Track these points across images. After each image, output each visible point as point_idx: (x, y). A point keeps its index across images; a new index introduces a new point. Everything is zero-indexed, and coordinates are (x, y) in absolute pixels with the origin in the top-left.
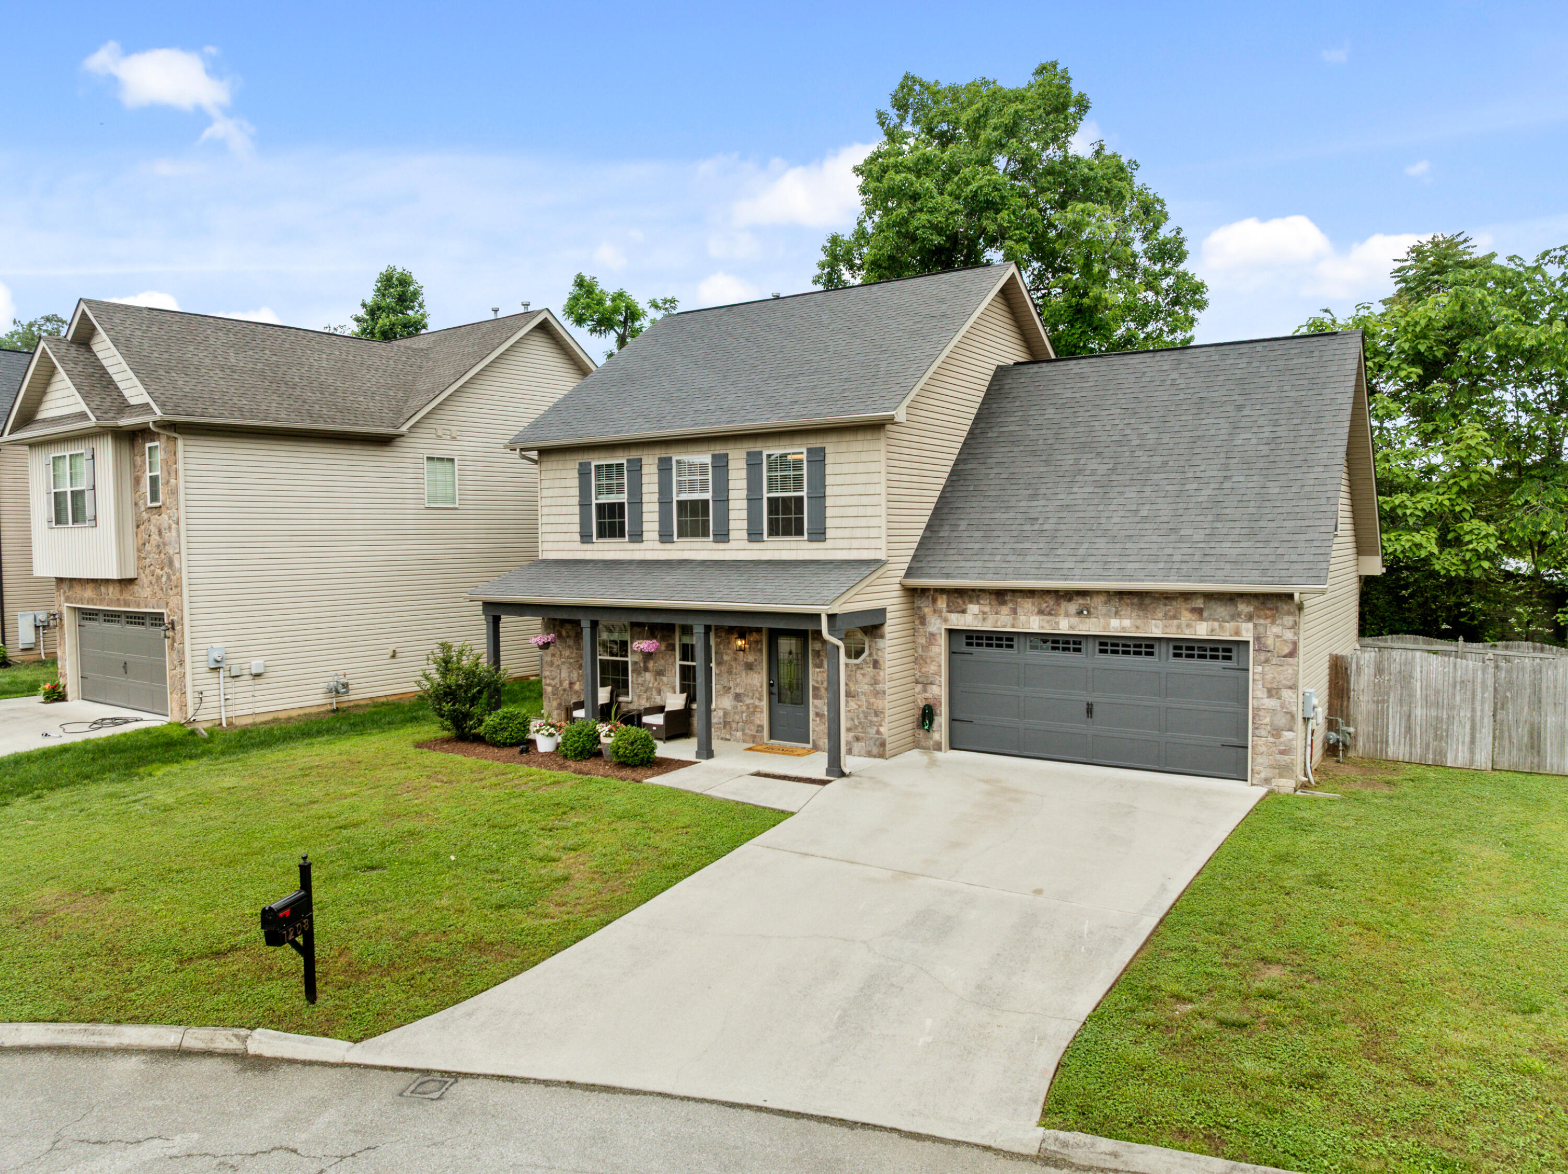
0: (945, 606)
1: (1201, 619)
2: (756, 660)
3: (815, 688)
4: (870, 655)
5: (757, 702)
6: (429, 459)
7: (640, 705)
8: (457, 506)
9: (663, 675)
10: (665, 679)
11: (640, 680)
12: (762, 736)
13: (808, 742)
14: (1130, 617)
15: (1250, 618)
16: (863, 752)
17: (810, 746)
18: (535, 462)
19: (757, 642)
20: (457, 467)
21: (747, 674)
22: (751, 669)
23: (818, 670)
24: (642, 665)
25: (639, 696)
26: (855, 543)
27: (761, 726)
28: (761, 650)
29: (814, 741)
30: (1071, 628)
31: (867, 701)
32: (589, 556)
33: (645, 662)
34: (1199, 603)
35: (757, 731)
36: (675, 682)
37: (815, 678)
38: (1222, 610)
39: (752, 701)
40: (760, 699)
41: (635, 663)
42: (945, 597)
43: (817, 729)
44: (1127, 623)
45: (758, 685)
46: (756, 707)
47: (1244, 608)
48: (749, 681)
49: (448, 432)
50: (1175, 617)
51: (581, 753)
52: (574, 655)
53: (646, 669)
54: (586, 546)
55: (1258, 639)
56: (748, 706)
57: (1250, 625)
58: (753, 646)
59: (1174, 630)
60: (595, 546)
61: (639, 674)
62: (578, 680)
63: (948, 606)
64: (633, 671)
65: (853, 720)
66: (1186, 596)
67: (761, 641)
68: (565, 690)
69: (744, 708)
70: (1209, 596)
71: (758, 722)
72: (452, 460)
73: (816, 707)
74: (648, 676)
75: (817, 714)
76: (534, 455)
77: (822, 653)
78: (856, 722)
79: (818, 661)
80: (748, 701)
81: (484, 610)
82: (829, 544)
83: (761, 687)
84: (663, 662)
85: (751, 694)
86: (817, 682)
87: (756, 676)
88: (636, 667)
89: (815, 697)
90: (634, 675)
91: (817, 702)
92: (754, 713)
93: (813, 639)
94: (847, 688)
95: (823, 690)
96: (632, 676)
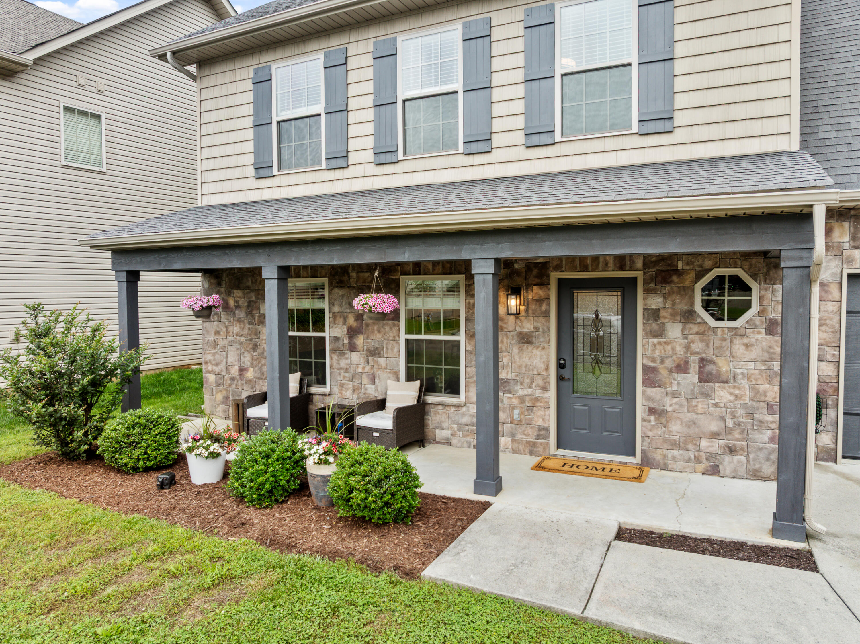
0: (847, 238)
2: (537, 329)
3: (647, 370)
4: (762, 312)
5: (538, 393)
6: (67, 109)
7: (342, 398)
8: (104, 170)
9: (380, 355)
10: (382, 361)
11: (343, 363)
12: (548, 444)
13: (633, 455)
16: (742, 471)
17: (637, 460)
18: (194, 78)
19: (540, 301)
20: (104, 127)
21: (521, 350)
22: (529, 342)
23: (656, 340)
24: (346, 341)
25: (342, 386)
26: (732, 130)
27: (547, 430)
28: (547, 314)
29: (643, 452)
31: (752, 389)
32: (267, 195)
33: (350, 338)
35: (538, 437)
36: (398, 365)
37: (649, 353)
39: (530, 391)
40: (545, 388)
41: (336, 339)
42: (846, 224)
43: (650, 434)
45: (542, 366)
46: (537, 399)
48: (526, 360)
49: (93, 84)
51: (271, 492)
52: (246, 332)
53: (353, 348)
54: (262, 183)
56: (522, 399)
58: (533, 306)
60: (276, 181)
61: (342, 353)
62: (252, 366)
63: (854, 238)
64: (332, 351)
65: (723, 419)
67: (548, 299)
68: (233, 379)
69: (515, 402)
71: (540, 423)
72: (98, 117)
73: (649, 398)
74: (355, 357)
75: (652, 411)
76: (193, 69)
77: (663, 313)
78: (730, 423)
79: (655, 326)
80: (522, 391)
81: (113, 263)
82: (677, 135)
83: (547, 369)
84: (379, 336)
85: (527, 381)
86: (654, 360)
87: (537, 352)
88: (337, 345)
89: (648, 383)
90: (335, 357)
91: (651, 391)
92: (530, 409)
93: (647, 291)
94: (710, 368)
95: (664, 373)
96: (331, 358)
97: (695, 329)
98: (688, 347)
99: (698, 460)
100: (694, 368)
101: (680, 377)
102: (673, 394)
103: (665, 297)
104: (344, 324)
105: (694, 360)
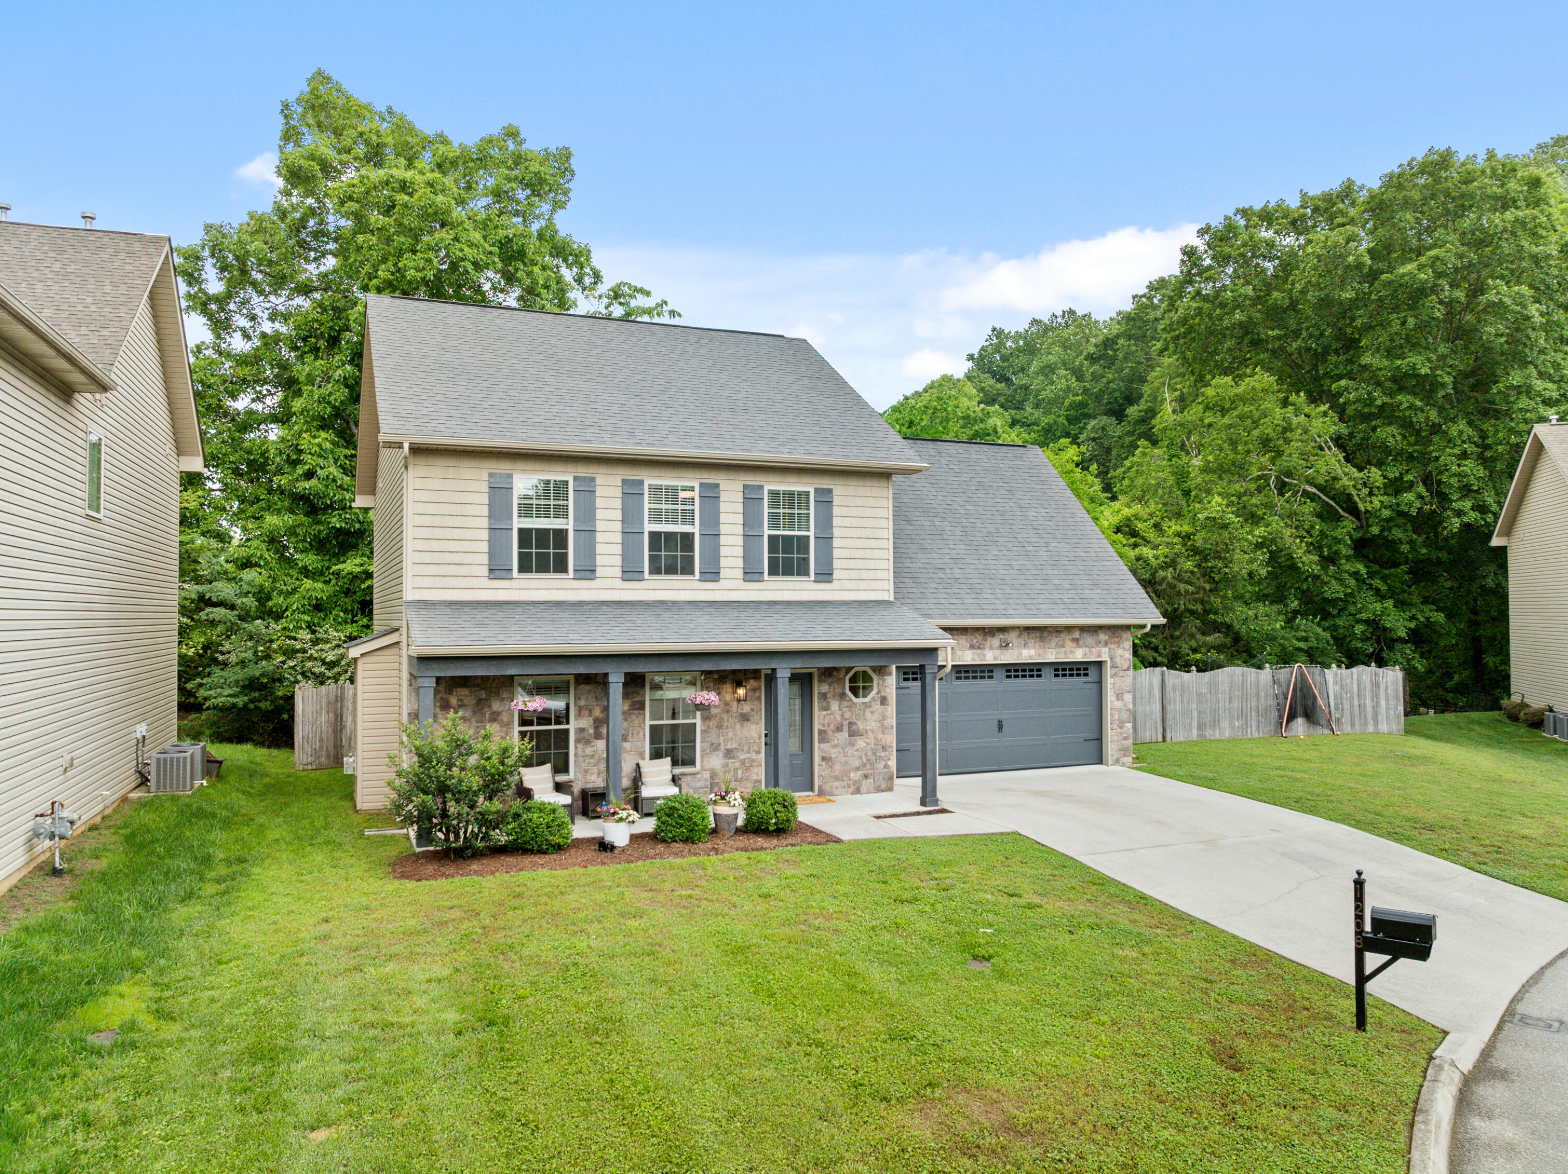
1: (1079, 647)
2: (752, 710)
3: (821, 732)
4: (878, 693)
5: (754, 756)
7: (585, 783)
9: (626, 740)
10: (627, 745)
11: (589, 751)
13: (812, 789)
14: (1034, 647)
15: (1106, 644)
16: (871, 789)
17: (817, 792)
19: (754, 690)
21: (742, 726)
22: (748, 720)
23: (824, 713)
24: (591, 731)
25: (585, 771)
26: (862, 585)
27: (760, 781)
28: (759, 699)
29: (820, 787)
30: (995, 659)
31: (876, 738)
32: (502, 596)
33: (596, 728)
34: (1077, 634)
36: (644, 747)
37: (821, 721)
38: (1089, 639)
39: (746, 756)
40: (757, 753)
41: (582, 730)
43: (822, 775)
44: (1032, 652)
45: (756, 736)
46: (753, 761)
47: (1103, 637)
48: (745, 733)
50: (1063, 646)
53: (597, 736)
54: (494, 584)
55: (1111, 659)
56: (743, 762)
57: (1107, 649)
58: (753, 694)
59: (1062, 656)
61: (587, 742)
64: (577, 741)
66: (1069, 628)
67: (760, 688)
69: (738, 764)
70: (1084, 629)
71: (755, 777)
73: (821, 750)
74: (601, 744)
75: (824, 759)
77: (828, 695)
78: (864, 760)
79: (824, 704)
80: (742, 756)
82: (835, 585)
83: (759, 738)
84: (625, 724)
85: (746, 748)
86: (823, 726)
87: (753, 726)
88: (582, 735)
89: (821, 740)
90: (580, 746)
91: (823, 746)
92: (747, 769)
93: (820, 681)
94: (854, 727)
95: (830, 733)
96: (576, 747)
97: (846, 704)
98: (842, 716)
99: (849, 786)
100: (846, 728)
101: (839, 735)
102: (835, 746)
103: (830, 684)
104: (590, 715)
105: (846, 723)
